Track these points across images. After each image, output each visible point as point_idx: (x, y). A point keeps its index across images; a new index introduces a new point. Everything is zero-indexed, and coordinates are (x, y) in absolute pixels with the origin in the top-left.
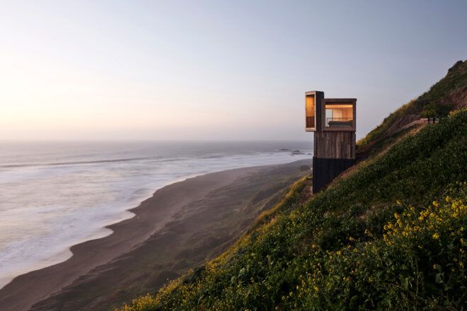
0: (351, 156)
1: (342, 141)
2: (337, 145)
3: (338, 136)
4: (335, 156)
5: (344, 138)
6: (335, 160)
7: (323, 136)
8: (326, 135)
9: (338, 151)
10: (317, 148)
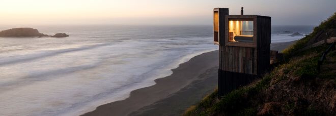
0: (253, 72)
1: (244, 56)
2: (240, 60)
3: (241, 51)
4: (238, 71)
5: (247, 53)
6: (238, 74)
7: (227, 50)
8: (229, 50)
9: (240, 66)
10: (222, 61)
